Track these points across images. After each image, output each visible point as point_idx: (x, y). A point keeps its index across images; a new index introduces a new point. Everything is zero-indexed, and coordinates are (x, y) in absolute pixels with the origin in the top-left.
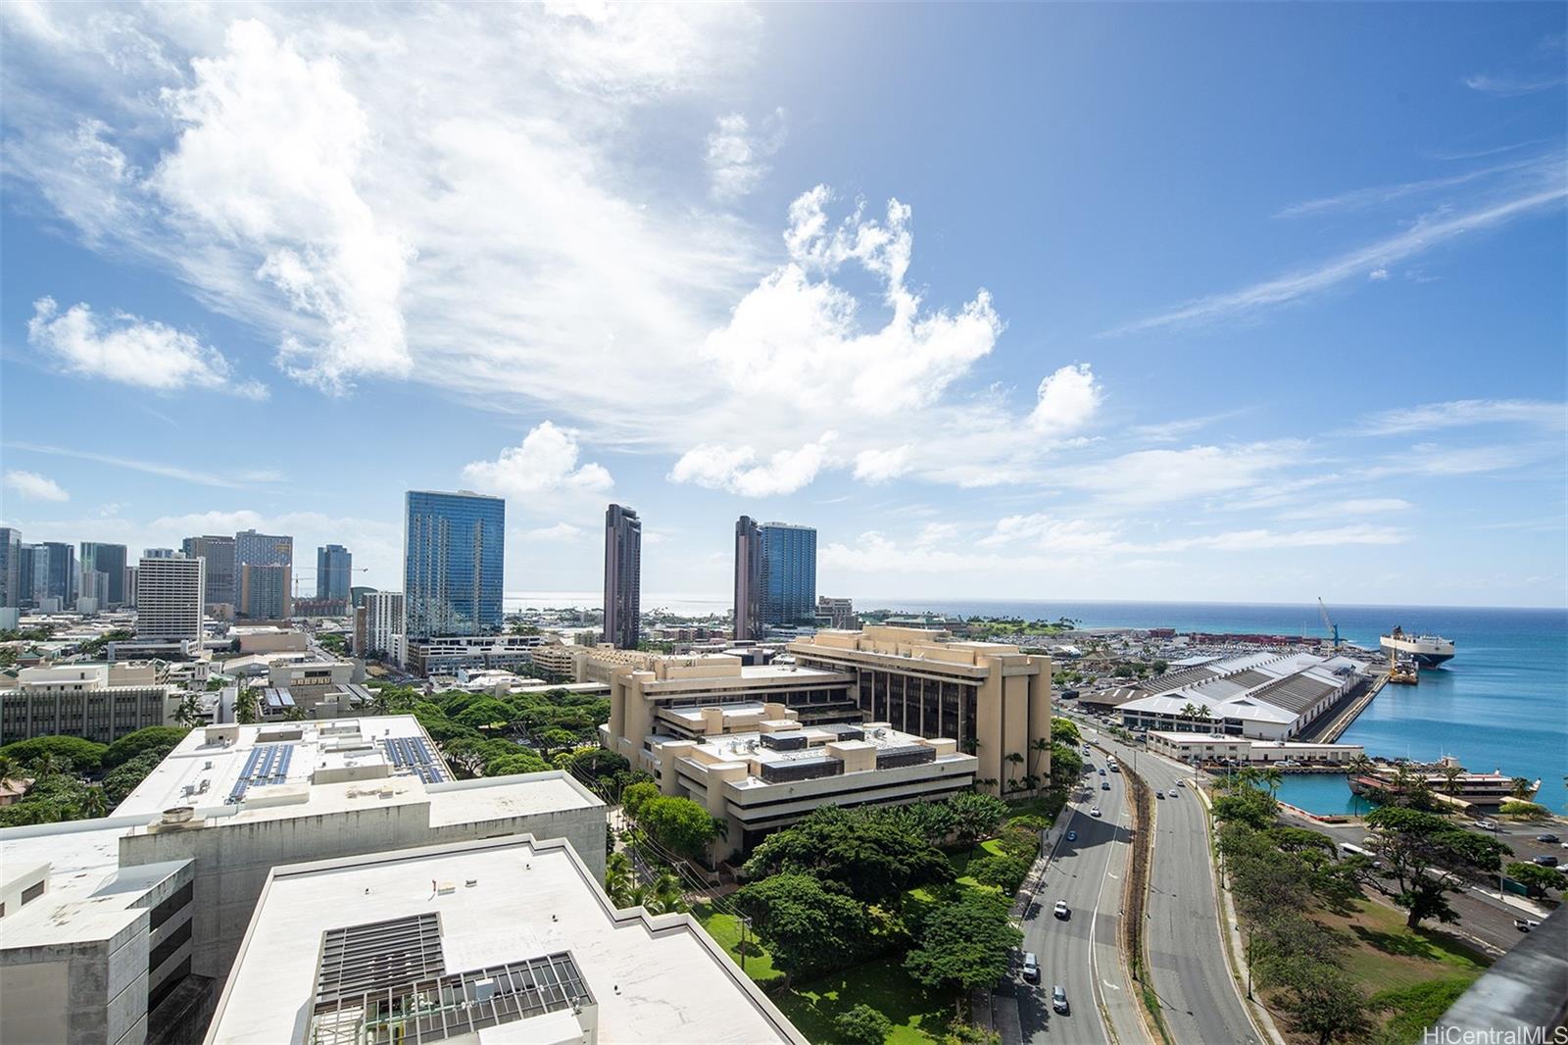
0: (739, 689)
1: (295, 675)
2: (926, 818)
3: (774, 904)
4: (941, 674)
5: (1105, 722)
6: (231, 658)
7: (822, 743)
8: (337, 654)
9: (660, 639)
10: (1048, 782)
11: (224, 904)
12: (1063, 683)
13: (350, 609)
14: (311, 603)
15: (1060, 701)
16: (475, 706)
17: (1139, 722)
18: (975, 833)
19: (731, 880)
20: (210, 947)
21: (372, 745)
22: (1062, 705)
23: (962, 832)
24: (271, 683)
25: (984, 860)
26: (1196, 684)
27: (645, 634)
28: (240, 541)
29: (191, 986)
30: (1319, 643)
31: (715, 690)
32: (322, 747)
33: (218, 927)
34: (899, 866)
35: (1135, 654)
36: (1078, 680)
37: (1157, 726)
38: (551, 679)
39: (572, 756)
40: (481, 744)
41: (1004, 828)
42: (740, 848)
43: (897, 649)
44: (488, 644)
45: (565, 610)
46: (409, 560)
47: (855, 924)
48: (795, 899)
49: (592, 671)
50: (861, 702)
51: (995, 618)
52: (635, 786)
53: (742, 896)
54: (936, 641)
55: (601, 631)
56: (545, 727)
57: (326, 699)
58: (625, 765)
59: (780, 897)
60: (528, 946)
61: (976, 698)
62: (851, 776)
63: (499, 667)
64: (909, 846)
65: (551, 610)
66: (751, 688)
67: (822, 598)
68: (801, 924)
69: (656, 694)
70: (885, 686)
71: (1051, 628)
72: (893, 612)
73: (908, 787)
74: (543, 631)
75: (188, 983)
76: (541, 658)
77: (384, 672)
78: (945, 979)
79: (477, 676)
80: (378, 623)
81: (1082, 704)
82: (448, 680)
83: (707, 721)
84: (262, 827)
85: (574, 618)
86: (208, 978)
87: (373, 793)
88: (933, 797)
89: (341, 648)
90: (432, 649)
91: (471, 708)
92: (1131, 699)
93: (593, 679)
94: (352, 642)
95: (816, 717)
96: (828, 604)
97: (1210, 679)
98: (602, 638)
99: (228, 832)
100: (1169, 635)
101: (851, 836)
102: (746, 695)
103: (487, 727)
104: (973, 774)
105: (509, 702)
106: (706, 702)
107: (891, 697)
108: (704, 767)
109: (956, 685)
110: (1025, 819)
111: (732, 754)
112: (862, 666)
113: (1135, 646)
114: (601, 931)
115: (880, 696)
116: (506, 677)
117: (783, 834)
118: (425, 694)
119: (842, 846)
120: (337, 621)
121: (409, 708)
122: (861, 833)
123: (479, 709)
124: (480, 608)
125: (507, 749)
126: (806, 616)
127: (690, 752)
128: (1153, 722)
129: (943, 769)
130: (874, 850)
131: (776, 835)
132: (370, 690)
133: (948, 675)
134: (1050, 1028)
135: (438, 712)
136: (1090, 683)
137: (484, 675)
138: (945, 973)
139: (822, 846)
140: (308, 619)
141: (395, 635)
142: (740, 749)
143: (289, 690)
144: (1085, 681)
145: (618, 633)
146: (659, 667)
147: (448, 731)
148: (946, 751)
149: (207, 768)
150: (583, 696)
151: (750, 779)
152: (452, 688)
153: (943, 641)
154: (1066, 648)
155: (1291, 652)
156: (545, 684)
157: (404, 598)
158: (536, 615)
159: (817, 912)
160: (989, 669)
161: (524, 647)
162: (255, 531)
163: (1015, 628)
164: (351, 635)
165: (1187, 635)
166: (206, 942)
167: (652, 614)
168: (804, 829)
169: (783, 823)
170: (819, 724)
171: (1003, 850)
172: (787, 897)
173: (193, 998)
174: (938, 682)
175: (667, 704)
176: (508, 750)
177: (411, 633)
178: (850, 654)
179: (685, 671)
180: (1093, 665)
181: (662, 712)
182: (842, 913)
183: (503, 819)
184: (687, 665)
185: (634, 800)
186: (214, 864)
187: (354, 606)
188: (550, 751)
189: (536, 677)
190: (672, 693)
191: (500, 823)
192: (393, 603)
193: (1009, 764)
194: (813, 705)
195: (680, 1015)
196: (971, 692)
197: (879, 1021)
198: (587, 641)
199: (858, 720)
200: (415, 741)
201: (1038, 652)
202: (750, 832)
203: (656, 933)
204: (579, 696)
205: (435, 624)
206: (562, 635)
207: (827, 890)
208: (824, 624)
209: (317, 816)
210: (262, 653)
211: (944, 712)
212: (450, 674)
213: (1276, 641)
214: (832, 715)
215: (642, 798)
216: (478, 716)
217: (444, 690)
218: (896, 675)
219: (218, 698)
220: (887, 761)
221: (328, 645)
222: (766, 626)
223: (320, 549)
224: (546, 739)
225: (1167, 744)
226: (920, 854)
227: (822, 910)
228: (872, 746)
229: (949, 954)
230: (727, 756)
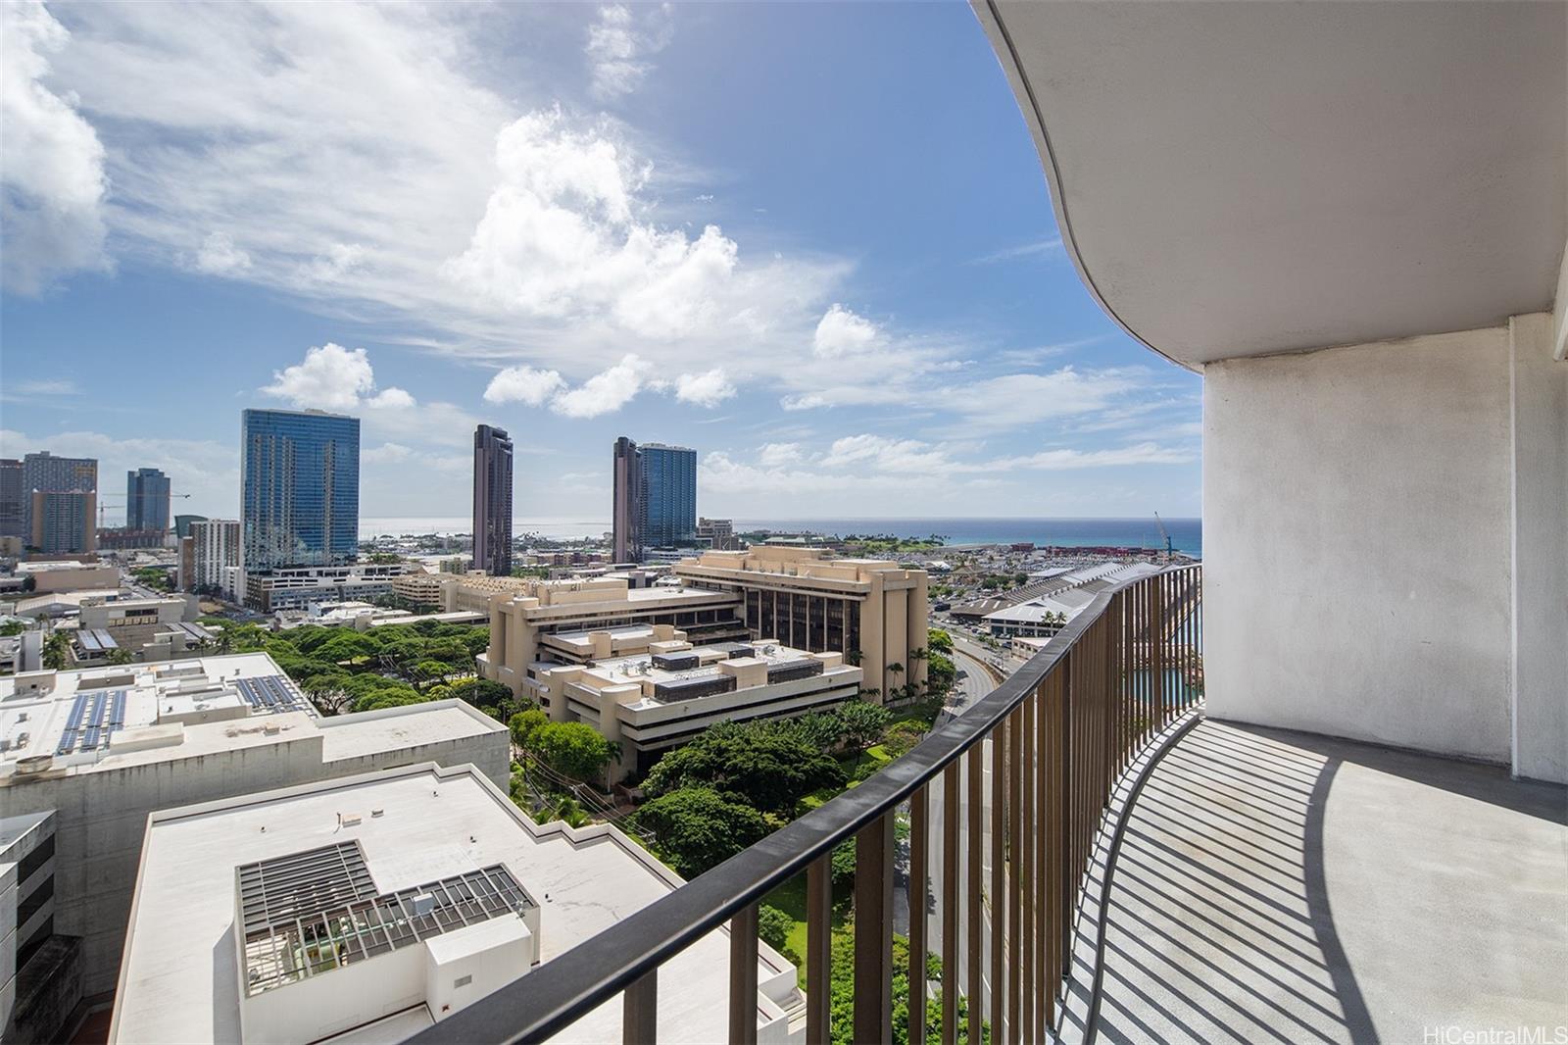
0: (626, 612)
1: (112, 615)
2: (816, 728)
3: (677, 817)
4: (826, 591)
5: (975, 631)
6: (24, 598)
7: (714, 662)
8: (158, 591)
9: (535, 565)
10: (926, 689)
11: (91, 857)
12: (935, 596)
13: (172, 540)
14: (121, 535)
15: (934, 614)
16: (334, 640)
17: (1005, 630)
18: (861, 741)
19: (627, 801)
20: (75, 904)
21: (221, 686)
22: (935, 617)
23: (849, 741)
24: (83, 626)
25: (871, 765)
26: (1053, 593)
27: (518, 560)
28: (30, 464)
29: (56, 947)
30: (1156, 553)
31: (601, 614)
32: (162, 691)
33: (85, 882)
34: (795, 773)
35: (999, 567)
36: (949, 593)
37: (1020, 633)
38: (417, 608)
39: (447, 688)
40: (348, 680)
41: (887, 733)
42: (634, 768)
43: (783, 568)
44: (341, 574)
45: (425, 537)
46: (248, 485)
47: (756, 830)
48: (697, 811)
49: (462, 600)
50: (748, 621)
51: (870, 536)
52: (523, 714)
53: (643, 813)
54: (820, 559)
55: (471, 558)
56: (417, 660)
57: (157, 640)
58: (508, 694)
59: (682, 811)
60: (459, 862)
61: (859, 612)
62: (743, 692)
63: (356, 599)
64: (803, 754)
65: (409, 537)
66: (638, 611)
67: (702, 519)
68: (704, 834)
69: (540, 620)
70: (772, 605)
71: (923, 545)
72: (772, 532)
73: (798, 699)
74: (405, 560)
75: (50, 944)
76: (404, 588)
77: (219, 608)
78: (842, 874)
79: (331, 609)
80: (208, 554)
81: (954, 616)
82: (298, 614)
83: (595, 645)
84: (134, 772)
85: (436, 545)
86: (73, 938)
87: (255, 731)
88: (820, 709)
89: (162, 584)
90: (276, 582)
91: (330, 643)
92: (997, 609)
93: (465, 608)
94: (176, 577)
95: (704, 637)
96: (708, 525)
97: (1065, 589)
98: (471, 565)
99: (95, 779)
100: (1028, 549)
101: (748, 748)
102: (633, 618)
103: (348, 662)
104: (858, 684)
105: (373, 635)
106: (591, 626)
107: (778, 615)
108: (596, 691)
109: (841, 601)
110: (907, 724)
111: (624, 676)
112: (748, 585)
113: (999, 560)
114: (522, 847)
115: (767, 614)
116: (365, 609)
117: (680, 751)
118: (271, 630)
119: (740, 758)
120: (153, 554)
121: (257, 646)
122: (757, 745)
123: (338, 644)
124: (332, 536)
125: (377, 684)
126: (686, 537)
127: (580, 677)
128: (1017, 629)
129: (830, 681)
130: (771, 760)
131: (673, 753)
132: (208, 628)
133: (833, 592)
134: (936, 912)
135: (291, 649)
136: (960, 596)
137: (339, 608)
138: (841, 869)
139: (720, 760)
140: (116, 552)
141: (229, 568)
142: (632, 671)
143: (109, 632)
144: (955, 594)
145: (489, 559)
146: (542, 593)
147: (307, 668)
148: (834, 665)
149: (21, 721)
150: (455, 626)
151: (644, 701)
152: (304, 623)
153: (827, 559)
154: (936, 564)
155: (1133, 562)
156: (411, 615)
157: (242, 527)
158: (393, 543)
159: (719, 822)
160: (872, 584)
161: (384, 576)
162: (48, 453)
163: (890, 546)
164: (175, 569)
165: (1044, 549)
166: (70, 899)
167: (522, 539)
168: (701, 745)
169: (679, 740)
170: (707, 644)
171: (887, 754)
172: (689, 809)
173: (59, 959)
174: (823, 598)
175: (552, 629)
176: (379, 686)
177: (250, 565)
178: (737, 573)
179: (569, 596)
180: (963, 577)
181: (546, 638)
182: (743, 821)
183: (402, 750)
184: (572, 590)
185: (522, 728)
186: (80, 814)
187: (179, 537)
188: (422, 684)
189: (399, 608)
190: (557, 618)
191: (399, 753)
192: (227, 533)
193: (891, 673)
194: (700, 625)
195: (614, 914)
196: (854, 607)
197: (781, 919)
198: (455, 568)
199: (745, 638)
200: (271, 681)
201: (912, 567)
202: (644, 752)
203: (578, 844)
204: (450, 626)
205: (277, 555)
206: (424, 564)
207: (727, 801)
208: (705, 544)
209: (198, 757)
210: (63, 591)
211: (829, 628)
212: (297, 608)
213: (1120, 552)
214: (719, 634)
215: (530, 726)
216: (339, 651)
217: (294, 625)
218: (783, 593)
219: (19, 643)
220: (778, 675)
221: (145, 581)
222: (646, 548)
223: (131, 473)
224: (419, 671)
225: (1029, 649)
226: (813, 761)
227: (724, 820)
228: (762, 662)
229: (845, 852)
230: (619, 678)
